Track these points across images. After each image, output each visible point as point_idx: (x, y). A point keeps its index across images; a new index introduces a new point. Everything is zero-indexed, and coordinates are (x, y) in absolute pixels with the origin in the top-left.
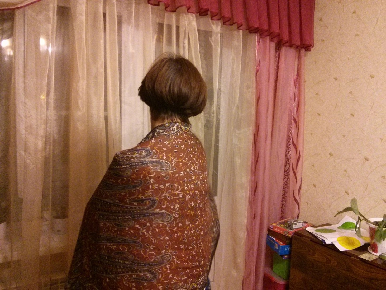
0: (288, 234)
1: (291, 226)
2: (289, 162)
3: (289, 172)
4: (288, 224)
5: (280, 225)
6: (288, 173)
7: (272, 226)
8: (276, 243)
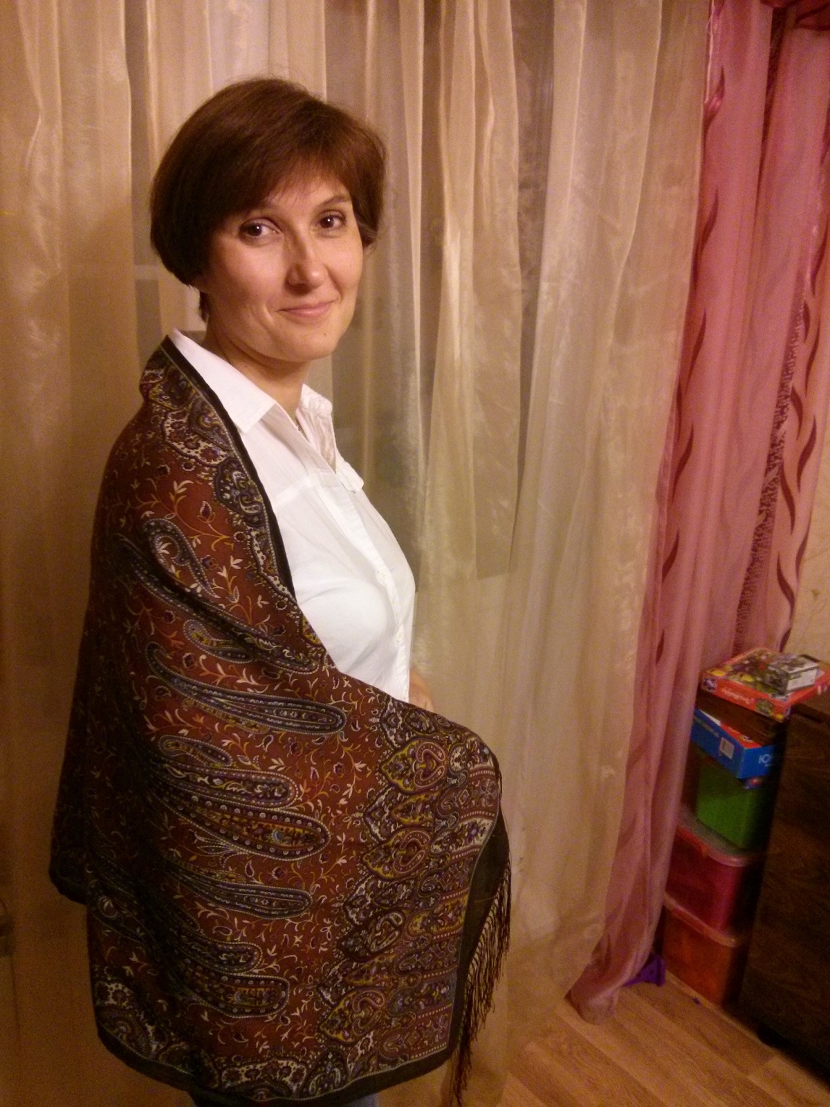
0: (771, 709)
1: (780, 681)
2: (776, 458)
3: (772, 494)
4: (768, 675)
5: (738, 676)
6: (770, 495)
7: (713, 680)
8: (726, 737)
